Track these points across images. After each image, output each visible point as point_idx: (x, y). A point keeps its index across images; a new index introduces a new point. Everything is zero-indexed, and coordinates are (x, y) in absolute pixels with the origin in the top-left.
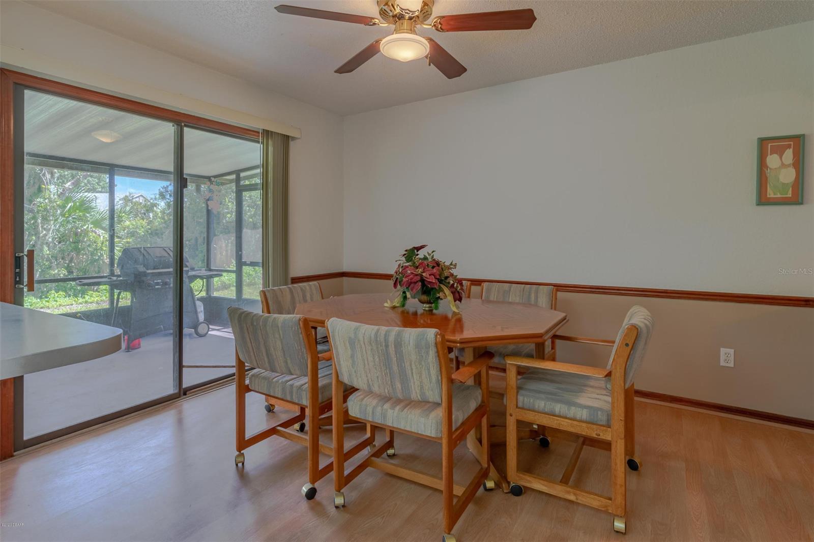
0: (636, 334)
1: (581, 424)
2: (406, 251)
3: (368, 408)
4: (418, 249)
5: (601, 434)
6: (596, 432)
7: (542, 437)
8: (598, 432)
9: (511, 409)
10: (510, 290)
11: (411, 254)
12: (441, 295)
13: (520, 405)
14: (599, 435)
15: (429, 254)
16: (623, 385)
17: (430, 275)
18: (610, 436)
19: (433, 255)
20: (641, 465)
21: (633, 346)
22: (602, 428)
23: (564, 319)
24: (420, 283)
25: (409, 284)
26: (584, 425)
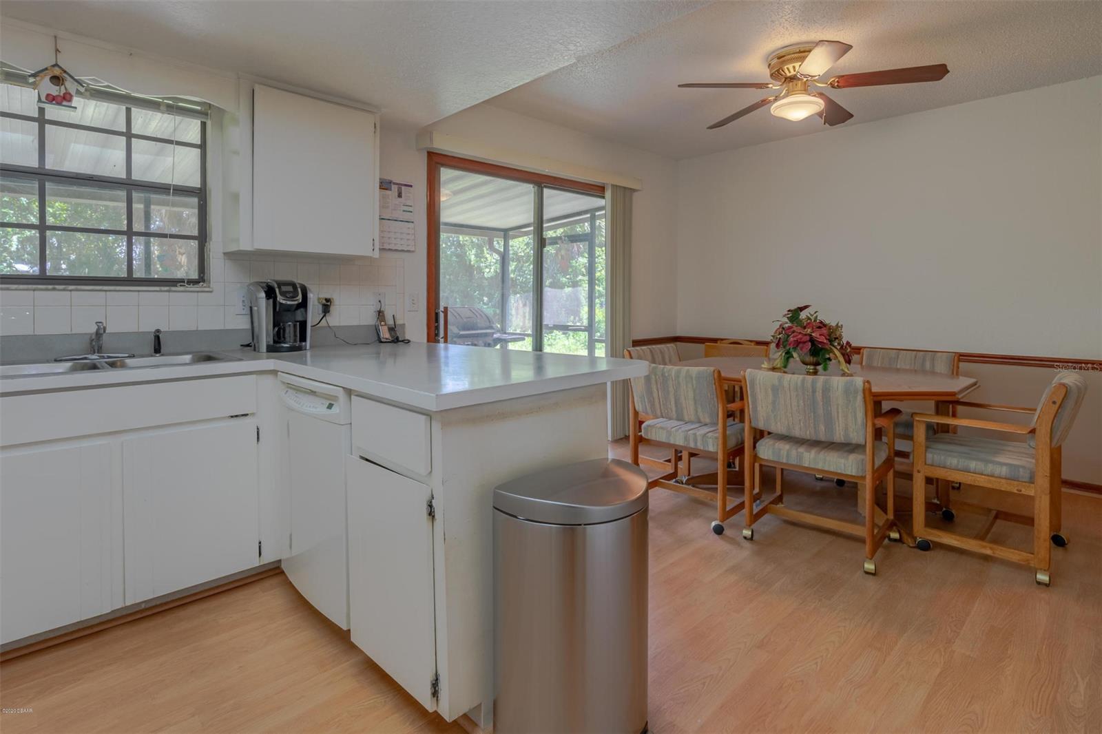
0: (1064, 394)
1: (999, 480)
2: (789, 311)
3: (782, 452)
4: (801, 309)
5: (1023, 490)
6: (1016, 488)
7: (944, 509)
8: (1020, 488)
9: (918, 465)
10: (898, 357)
11: (794, 314)
12: (831, 355)
13: (929, 462)
14: (1021, 491)
15: (812, 315)
16: (1049, 441)
17: (820, 335)
18: (1033, 491)
19: (817, 317)
20: (1069, 541)
21: (1060, 405)
22: (1024, 484)
23: (975, 384)
24: (810, 344)
25: (797, 343)
26: (1003, 481)
